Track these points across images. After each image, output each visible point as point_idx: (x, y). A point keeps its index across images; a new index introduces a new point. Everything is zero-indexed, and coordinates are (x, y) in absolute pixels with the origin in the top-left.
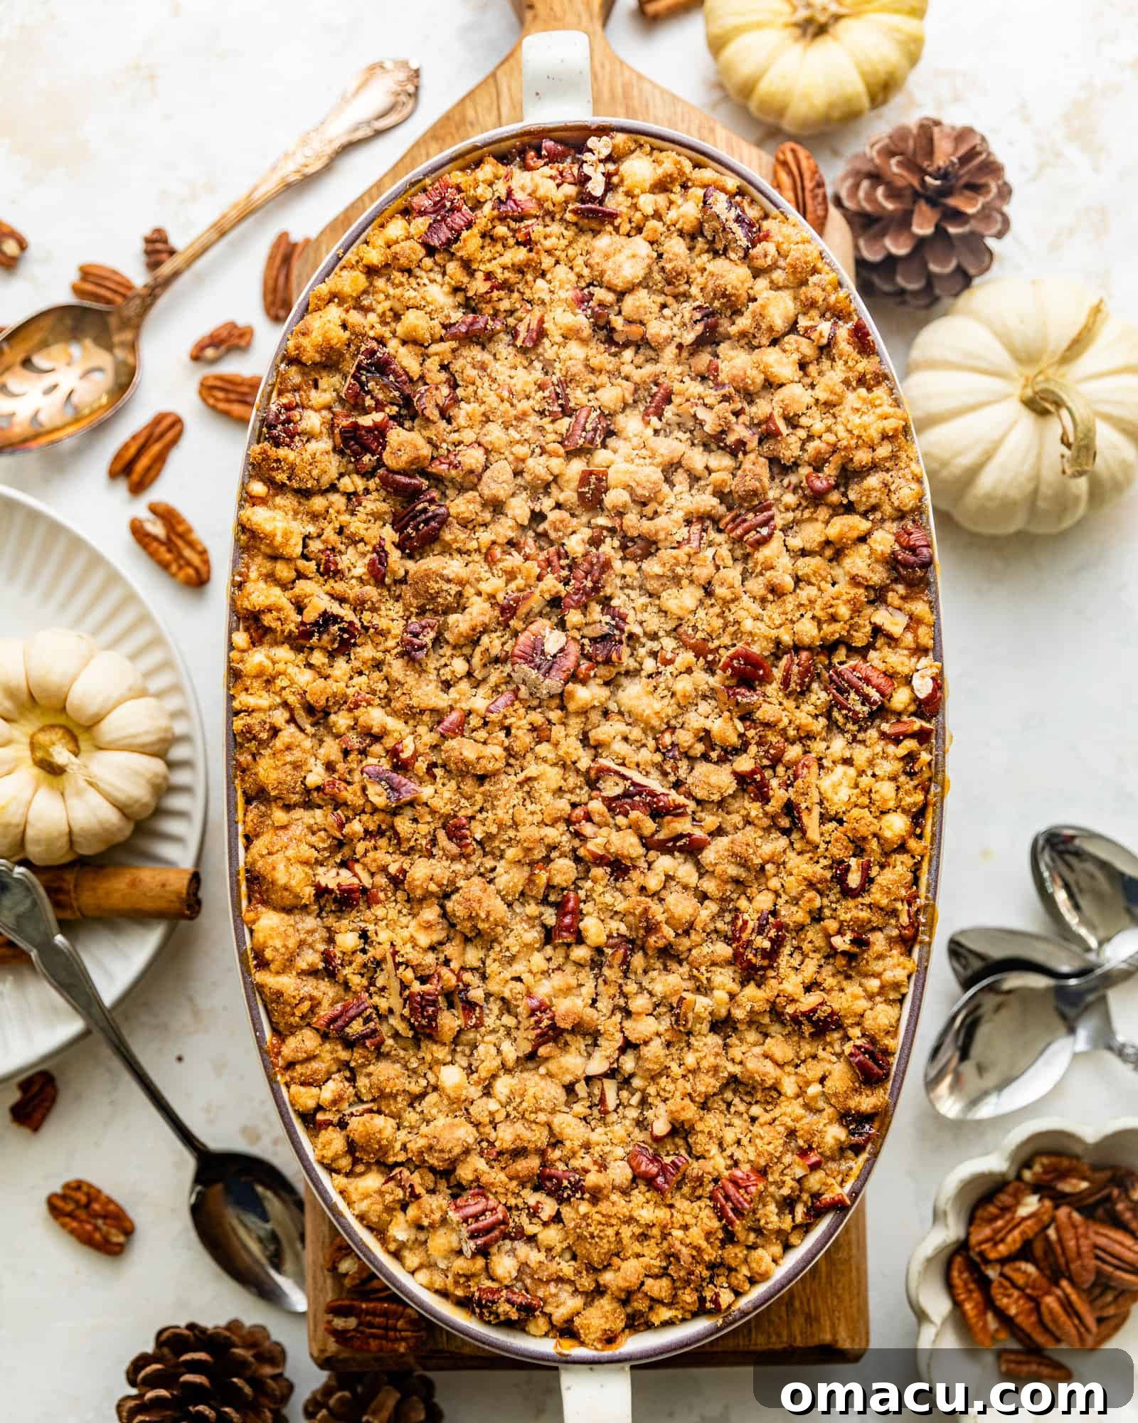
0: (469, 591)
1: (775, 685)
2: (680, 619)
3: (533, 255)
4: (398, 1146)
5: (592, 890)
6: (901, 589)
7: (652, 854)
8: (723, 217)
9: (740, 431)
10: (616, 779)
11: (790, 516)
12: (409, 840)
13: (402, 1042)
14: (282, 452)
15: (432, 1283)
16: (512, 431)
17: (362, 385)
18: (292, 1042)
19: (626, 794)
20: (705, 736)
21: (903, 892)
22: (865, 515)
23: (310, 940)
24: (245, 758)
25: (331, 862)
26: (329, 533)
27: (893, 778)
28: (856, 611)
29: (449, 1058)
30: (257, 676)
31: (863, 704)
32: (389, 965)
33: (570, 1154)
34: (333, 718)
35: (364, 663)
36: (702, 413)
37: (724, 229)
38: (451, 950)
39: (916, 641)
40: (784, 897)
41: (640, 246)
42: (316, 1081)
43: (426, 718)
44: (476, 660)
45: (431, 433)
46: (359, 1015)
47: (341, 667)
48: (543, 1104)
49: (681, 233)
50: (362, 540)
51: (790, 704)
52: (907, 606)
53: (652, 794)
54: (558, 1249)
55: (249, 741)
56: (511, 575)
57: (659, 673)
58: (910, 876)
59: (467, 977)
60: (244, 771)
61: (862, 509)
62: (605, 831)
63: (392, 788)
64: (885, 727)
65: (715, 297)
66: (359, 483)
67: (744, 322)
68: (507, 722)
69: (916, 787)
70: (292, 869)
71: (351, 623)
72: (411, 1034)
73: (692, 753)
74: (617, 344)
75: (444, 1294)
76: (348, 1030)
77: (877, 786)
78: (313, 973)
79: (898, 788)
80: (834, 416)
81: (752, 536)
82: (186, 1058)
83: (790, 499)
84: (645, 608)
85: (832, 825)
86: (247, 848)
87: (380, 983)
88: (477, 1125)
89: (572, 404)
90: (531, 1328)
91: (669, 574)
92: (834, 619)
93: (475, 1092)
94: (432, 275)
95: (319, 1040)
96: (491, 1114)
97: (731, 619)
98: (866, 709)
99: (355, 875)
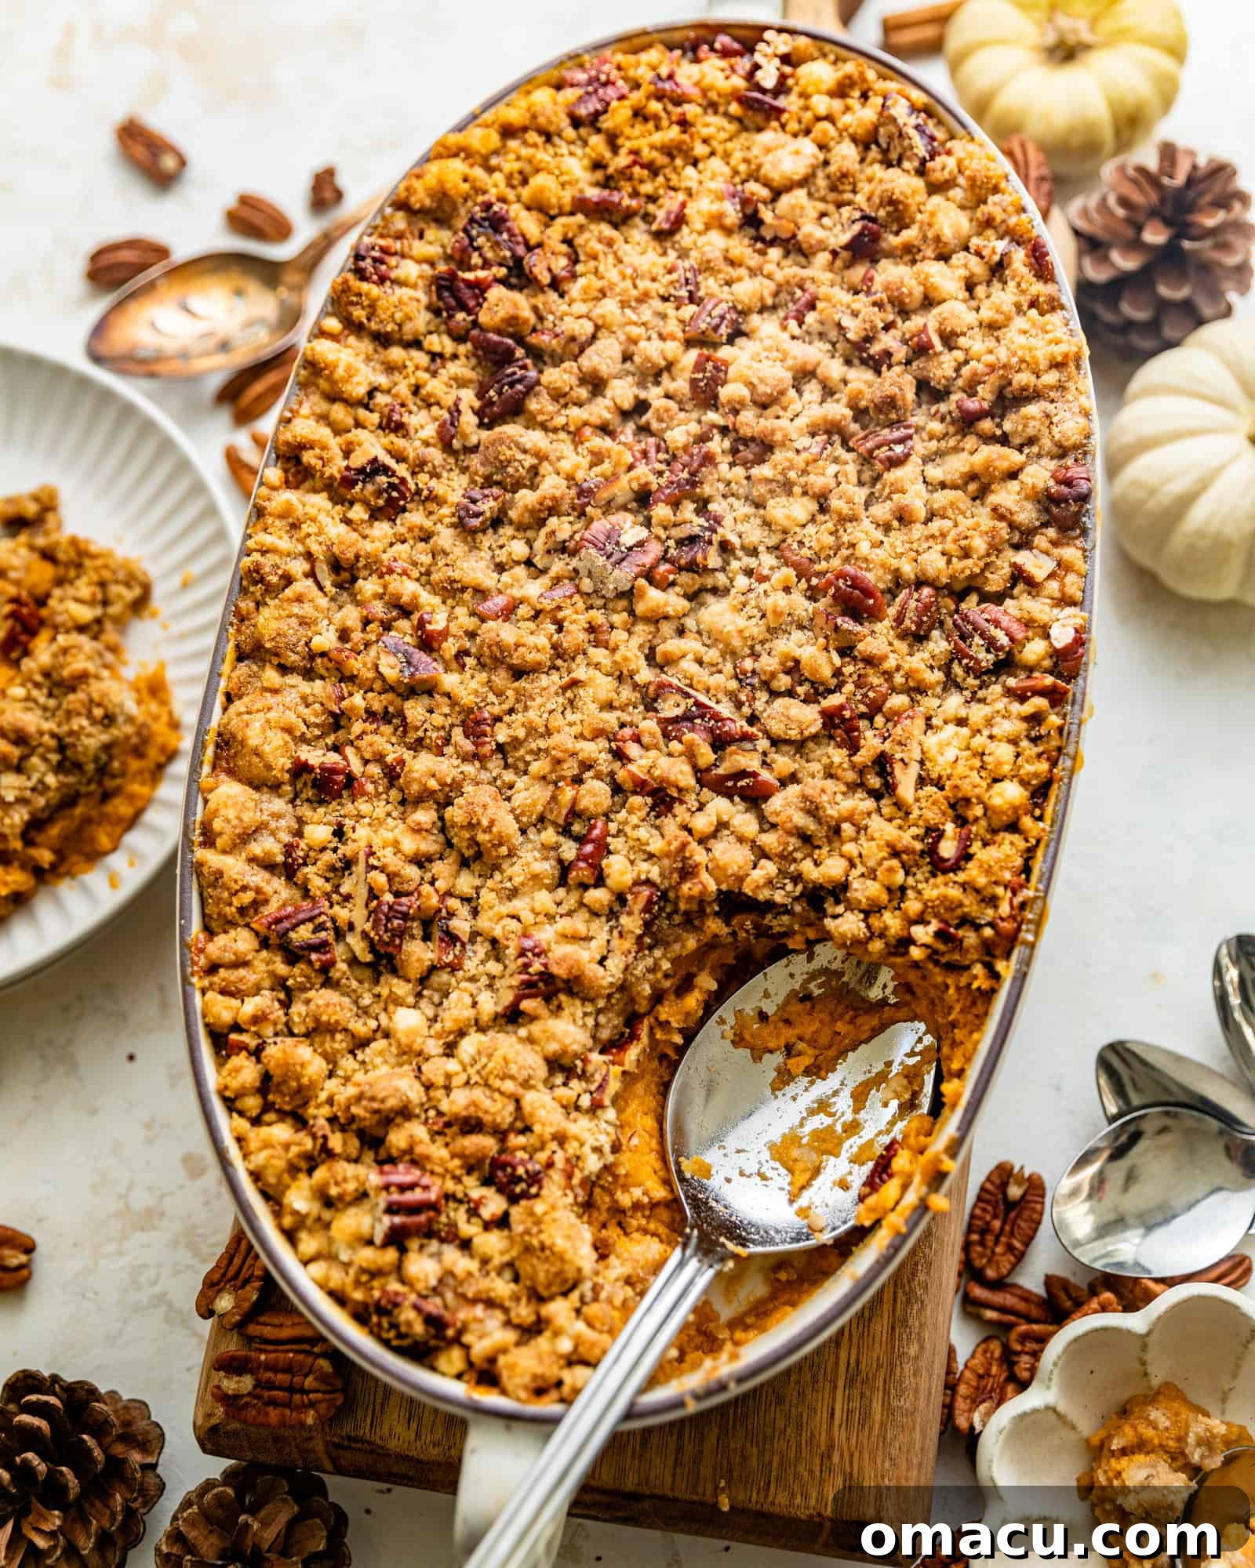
0: (545, 468)
1: (887, 623)
2: (785, 532)
3: (686, 137)
4: (323, 1096)
5: (626, 823)
6: (1051, 532)
7: (706, 793)
8: (901, 121)
9: (887, 341)
10: (678, 698)
11: (933, 445)
12: (417, 729)
13: (358, 972)
14: (365, 286)
15: (327, 1279)
16: (628, 311)
17: (472, 239)
18: (221, 940)
19: (687, 717)
20: (794, 668)
21: (1007, 876)
22: (1020, 449)
23: (273, 824)
24: (246, 605)
25: (322, 743)
26: (403, 389)
27: (1014, 742)
28: (995, 549)
29: (411, 1000)
30: (281, 516)
31: (988, 651)
32: (360, 868)
33: (538, 1144)
34: (360, 582)
35: (410, 530)
36: (847, 321)
37: (900, 135)
38: (442, 869)
39: (1062, 591)
40: (860, 869)
41: (807, 146)
42: (239, 991)
43: (467, 596)
44: (539, 545)
45: (539, 301)
46: (311, 919)
47: (382, 530)
48: (513, 1069)
49: (854, 140)
50: (438, 404)
51: (902, 646)
52: (1056, 551)
53: (717, 717)
54: (497, 1261)
55: (255, 583)
56: (597, 458)
57: (750, 590)
58: (1019, 862)
59: (453, 903)
60: (242, 620)
61: (1017, 441)
62: (653, 753)
63: (409, 663)
64: (1012, 682)
65: (881, 205)
66: (447, 345)
67: (910, 234)
68: (560, 615)
69: (1039, 755)
70: (269, 733)
71: (403, 481)
72: (369, 958)
73: (775, 685)
74: (762, 239)
75: (339, 1298)
76: (292, 935)
77: (991, 747)
78: (269, 866)
79: (1018, 755)
80: (998, 340)
81: (883, 453)
82: (139, 1056)
83: (937, 427)
84: (747, 518)
85: (930, 789)
86: (225, 709)
87: (344, 890)
88: (428, 1087)
89: (701, 293)
90: (442, 1363)
91: (780, 478)
92: (966, 554)
93: (434, 1047)
94: (573, 148)
95: (256, 945)
96: (448, 1076)
97: (845, 539)
98: (991, 657)
99: (345, 758)
